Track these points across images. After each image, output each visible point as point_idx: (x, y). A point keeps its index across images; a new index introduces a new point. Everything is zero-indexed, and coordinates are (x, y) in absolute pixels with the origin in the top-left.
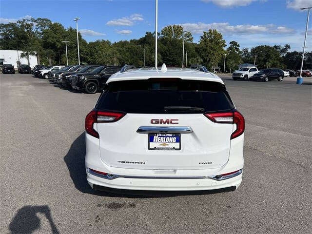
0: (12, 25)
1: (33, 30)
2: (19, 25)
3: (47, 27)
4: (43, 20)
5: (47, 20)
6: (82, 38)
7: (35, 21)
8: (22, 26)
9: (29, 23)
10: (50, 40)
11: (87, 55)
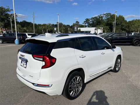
0: (96, 17)
1: (104, 19)
2: (98, 17)
3: (109, 17)
4: (108, 14)
5: (109, 14)
6: (125, 19)
7: (105, 15)
8: (99, 17)
9: (102, 16)
10: (109, 22)
11: (126, 27)
